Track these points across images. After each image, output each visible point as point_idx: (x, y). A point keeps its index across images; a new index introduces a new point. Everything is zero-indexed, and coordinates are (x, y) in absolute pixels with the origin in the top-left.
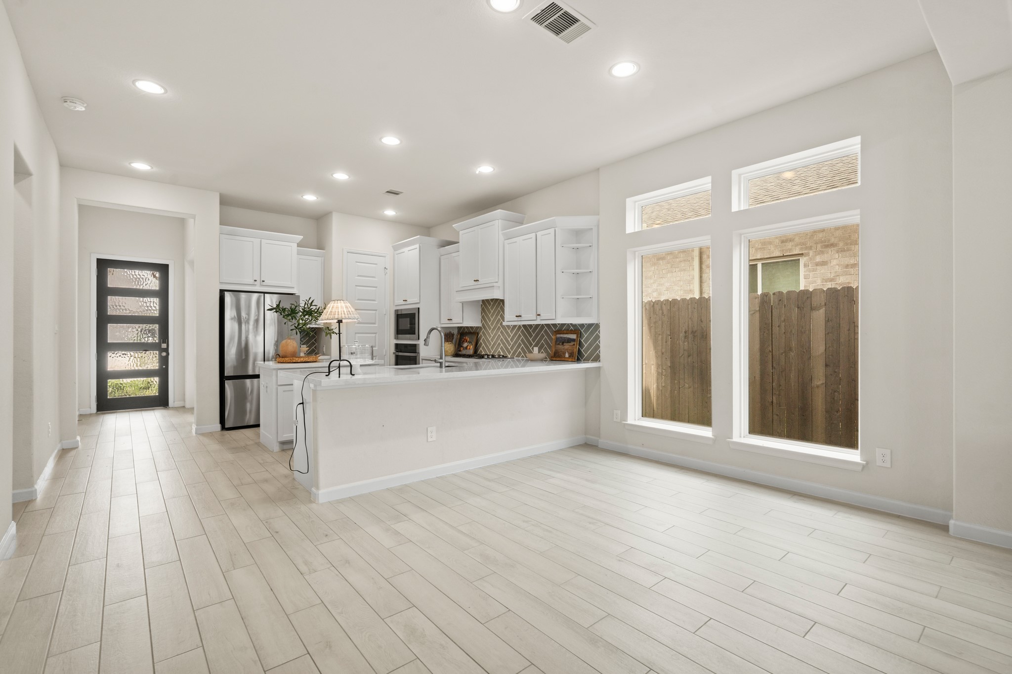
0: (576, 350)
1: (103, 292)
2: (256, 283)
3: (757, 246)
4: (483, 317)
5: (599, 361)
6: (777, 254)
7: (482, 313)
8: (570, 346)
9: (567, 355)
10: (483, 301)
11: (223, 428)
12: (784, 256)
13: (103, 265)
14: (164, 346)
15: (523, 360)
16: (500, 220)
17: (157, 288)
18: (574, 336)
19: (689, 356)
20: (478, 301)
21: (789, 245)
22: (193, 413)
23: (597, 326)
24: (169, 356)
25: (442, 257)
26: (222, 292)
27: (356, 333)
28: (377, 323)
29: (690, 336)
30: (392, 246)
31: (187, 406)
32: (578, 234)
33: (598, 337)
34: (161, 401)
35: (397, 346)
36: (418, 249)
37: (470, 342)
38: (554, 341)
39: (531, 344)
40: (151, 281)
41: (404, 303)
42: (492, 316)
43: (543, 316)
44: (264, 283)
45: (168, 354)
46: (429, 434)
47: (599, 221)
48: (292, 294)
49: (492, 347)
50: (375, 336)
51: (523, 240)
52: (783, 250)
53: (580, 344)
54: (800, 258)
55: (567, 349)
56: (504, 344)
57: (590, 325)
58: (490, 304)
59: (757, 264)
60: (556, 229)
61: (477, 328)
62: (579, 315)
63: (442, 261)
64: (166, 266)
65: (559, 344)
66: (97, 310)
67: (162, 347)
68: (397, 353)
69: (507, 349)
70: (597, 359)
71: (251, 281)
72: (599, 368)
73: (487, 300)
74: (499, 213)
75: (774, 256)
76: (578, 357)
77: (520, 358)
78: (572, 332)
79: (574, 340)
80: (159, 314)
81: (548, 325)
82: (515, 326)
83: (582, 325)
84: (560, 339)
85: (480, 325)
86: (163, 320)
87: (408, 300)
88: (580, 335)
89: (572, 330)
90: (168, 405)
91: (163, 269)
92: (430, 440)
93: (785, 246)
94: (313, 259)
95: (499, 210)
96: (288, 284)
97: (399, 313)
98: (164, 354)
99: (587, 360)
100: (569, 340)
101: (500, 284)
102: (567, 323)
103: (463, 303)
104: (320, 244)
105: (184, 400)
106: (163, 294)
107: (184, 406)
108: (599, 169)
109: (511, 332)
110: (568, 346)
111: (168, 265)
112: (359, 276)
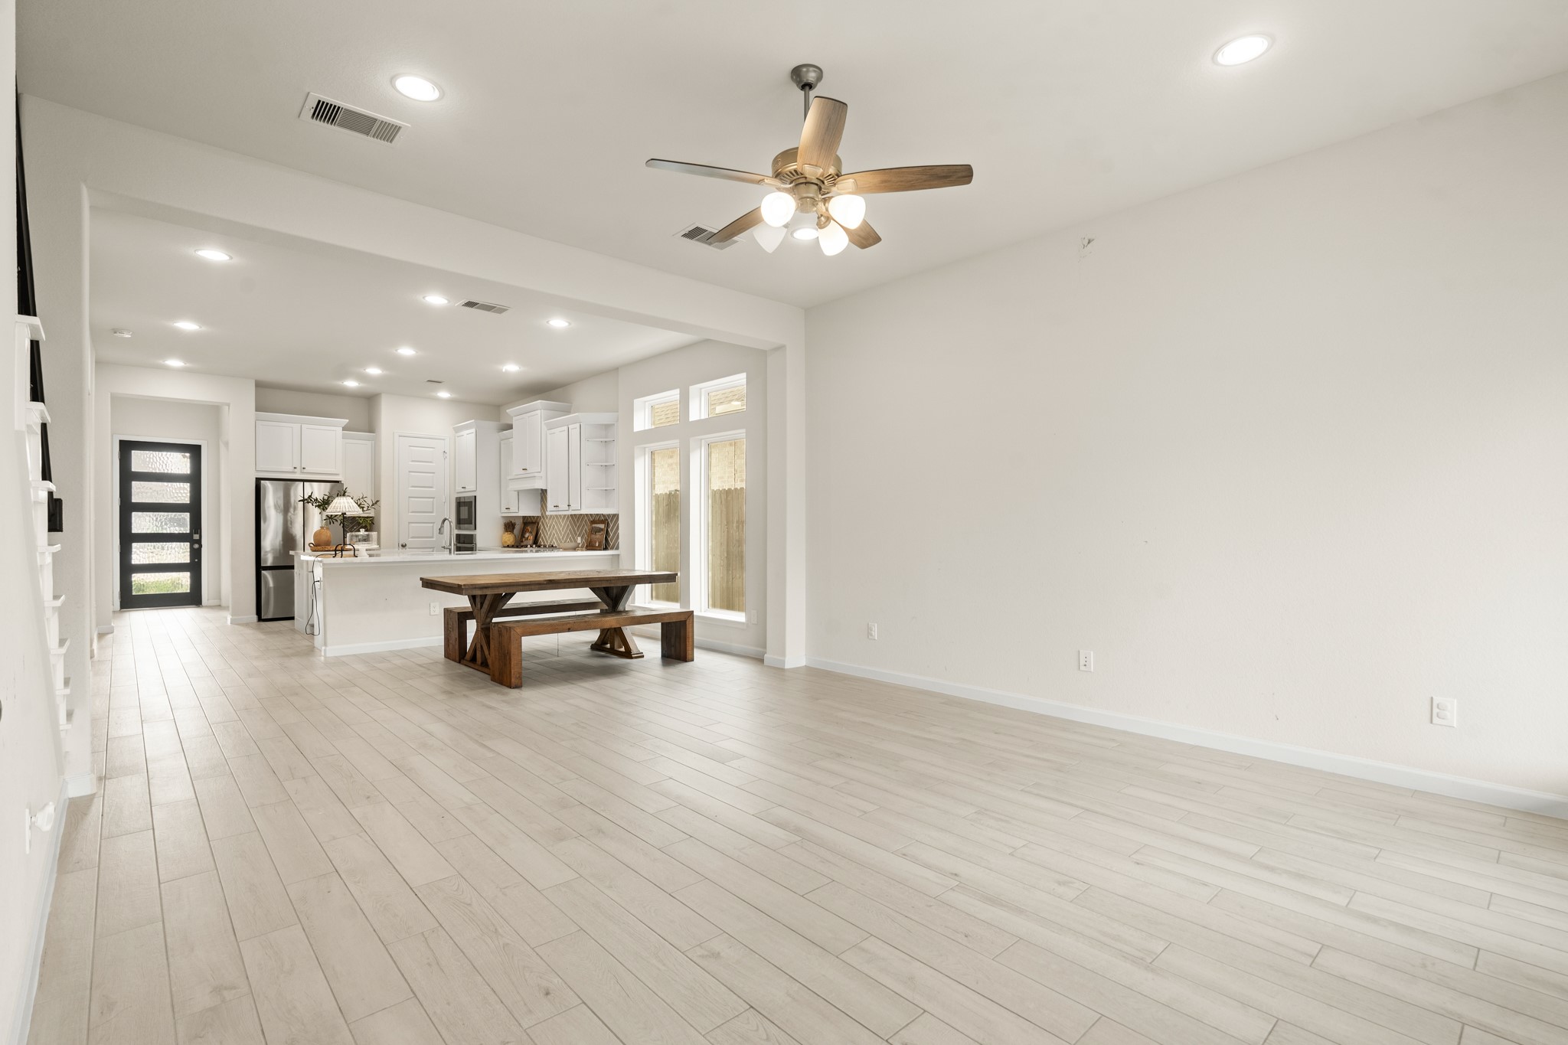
0: (604, 539)
1: (127, 476)
2: (296, 470)
4: (542, 506)
7: (541, 502)
9: (598, 544)
10: (534, 490)
11: (260, 619)
13: (127, 448)
14: (196, 537)
16: (542, 410)
17: (189, 472)
18: (602, 526)
22: (229, 610)
23: (618, 516)
24: (203, 549)
25: (502, 442)
26: (258, 480)
27: (409, 523)
28: (435, 511)
30: (454, 428)
31: (223, 604)
32: (606, 428)
33: (618, 527)
34: (193, 598)
35: (458, 536)
36: (474, 435)
37: (531, 532)
38: (589, 530)
40: (180, 464)
41: (463, 490)
43: (572, 507)
44: (305, 471)
45: (201, 546)
46: (432, 609)
47: (618, 418)
48: (338, 482)
49: (549, 538)
50: (433, 526)
51: (559, 432)
53: (607, 533)
55: (598, 538)
56: (557, 533)
57: (613, 516)
58: (536, 493)
60: (581, 424)
61: (538, 517)
62: (607, 506)
63: (502, 446)
64: (199, 447)
65: (594, 533)
66: (120, 497)
67: (194, 538)
68: (458, 545)
69: (559, 539)
70: (617, 548)
71: (291, 469)
72: (618, 555)
74: (542, 403)
76: (606, 546)
78: (602, 522)
79: (602, 530)
80: (191, 500)
81: (587, 515)
82: (565, 516)
83: (609, 515)
84: (595, 528)
85: (540, 515)
86: (194, 508)
87: (468, 486)
88: (609, 525)
89: (602, 520)
90: (201, 604)
91: (195, 451)
92: (433, 613)
94: (361, 444)
95: (540, 401)
96: (333, 471)
97: (462, 500)
98: (196, 546)
99: (612, 548)
100: (598, 529)
101: (542, 474)
103: (518, 492)
104: (371, 427)
105: (220, 599)
106: (195, 479)
107: (220, 605)
108: (617, 369)
110: (599, 535)
111: (200, 446)
112: (413, 461)
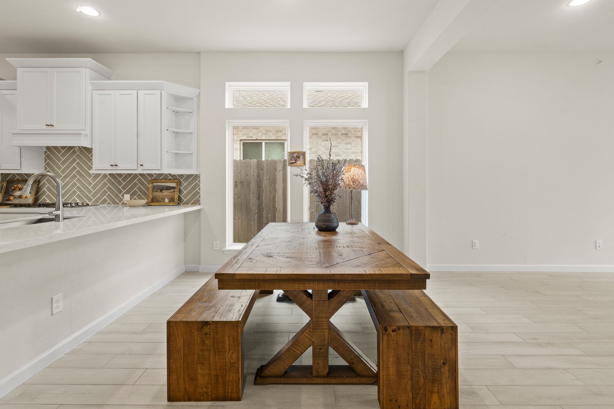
0: (176, 196)
3: (263, 132)
4: (48, 164)
5: (200, 204)
6: (273, 138)
7: (46, 160)
8: (170, 192)
9: (167, 200)
10: (48, 148)
12: (277, 140)
15: (109, 207)
16: (88, 70)
18: (173, 185)
19: (238, 198)
20: (41, 147)
21: (280, 134)
23: (197, 177)
29: (239, 185)
32: (178, 99)
33: (198, 185)
38: (151, 190)
39: (120, 192)
42: (63, 164)
43: (146, 166)
46: (55, 305)
47: (200, 94)
49: (63, 196)
51: (120, 94)
52: (277, 136)
53: (180, 191)
54: (285, 142)
55: (167, 196)
57: (189, 176)
58: (59, 152)
59: (262, 143)
60: (162, 92)
61: (39, 175)
62: (177, 167)
65: (157, 191)
70: (197, 202)
72: (199, 211)
73: (56, 148)
74: (88, 61)
75: (272, 139)
76: (178, 202)
77: (105, 205)
78: (170, 181)
79: (173, 188)
83: (182, 176)
84: (158, 187)
85: (43, 173)
88: (179, 183)
89: (170, 179)
92: (55, 311)
93: (278, 134)
95: (90, 59)
99: (187, 203)
100: (168, 188)
101: (88, 132)
102: (165, 173)
103: (21, 148)
108: (199, 53)
109: (94, 180)
110: (168, 193)
